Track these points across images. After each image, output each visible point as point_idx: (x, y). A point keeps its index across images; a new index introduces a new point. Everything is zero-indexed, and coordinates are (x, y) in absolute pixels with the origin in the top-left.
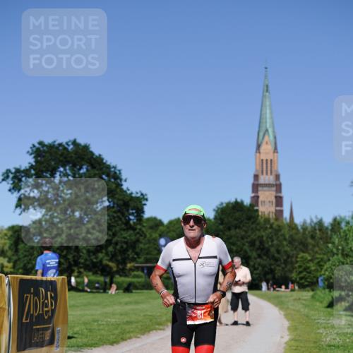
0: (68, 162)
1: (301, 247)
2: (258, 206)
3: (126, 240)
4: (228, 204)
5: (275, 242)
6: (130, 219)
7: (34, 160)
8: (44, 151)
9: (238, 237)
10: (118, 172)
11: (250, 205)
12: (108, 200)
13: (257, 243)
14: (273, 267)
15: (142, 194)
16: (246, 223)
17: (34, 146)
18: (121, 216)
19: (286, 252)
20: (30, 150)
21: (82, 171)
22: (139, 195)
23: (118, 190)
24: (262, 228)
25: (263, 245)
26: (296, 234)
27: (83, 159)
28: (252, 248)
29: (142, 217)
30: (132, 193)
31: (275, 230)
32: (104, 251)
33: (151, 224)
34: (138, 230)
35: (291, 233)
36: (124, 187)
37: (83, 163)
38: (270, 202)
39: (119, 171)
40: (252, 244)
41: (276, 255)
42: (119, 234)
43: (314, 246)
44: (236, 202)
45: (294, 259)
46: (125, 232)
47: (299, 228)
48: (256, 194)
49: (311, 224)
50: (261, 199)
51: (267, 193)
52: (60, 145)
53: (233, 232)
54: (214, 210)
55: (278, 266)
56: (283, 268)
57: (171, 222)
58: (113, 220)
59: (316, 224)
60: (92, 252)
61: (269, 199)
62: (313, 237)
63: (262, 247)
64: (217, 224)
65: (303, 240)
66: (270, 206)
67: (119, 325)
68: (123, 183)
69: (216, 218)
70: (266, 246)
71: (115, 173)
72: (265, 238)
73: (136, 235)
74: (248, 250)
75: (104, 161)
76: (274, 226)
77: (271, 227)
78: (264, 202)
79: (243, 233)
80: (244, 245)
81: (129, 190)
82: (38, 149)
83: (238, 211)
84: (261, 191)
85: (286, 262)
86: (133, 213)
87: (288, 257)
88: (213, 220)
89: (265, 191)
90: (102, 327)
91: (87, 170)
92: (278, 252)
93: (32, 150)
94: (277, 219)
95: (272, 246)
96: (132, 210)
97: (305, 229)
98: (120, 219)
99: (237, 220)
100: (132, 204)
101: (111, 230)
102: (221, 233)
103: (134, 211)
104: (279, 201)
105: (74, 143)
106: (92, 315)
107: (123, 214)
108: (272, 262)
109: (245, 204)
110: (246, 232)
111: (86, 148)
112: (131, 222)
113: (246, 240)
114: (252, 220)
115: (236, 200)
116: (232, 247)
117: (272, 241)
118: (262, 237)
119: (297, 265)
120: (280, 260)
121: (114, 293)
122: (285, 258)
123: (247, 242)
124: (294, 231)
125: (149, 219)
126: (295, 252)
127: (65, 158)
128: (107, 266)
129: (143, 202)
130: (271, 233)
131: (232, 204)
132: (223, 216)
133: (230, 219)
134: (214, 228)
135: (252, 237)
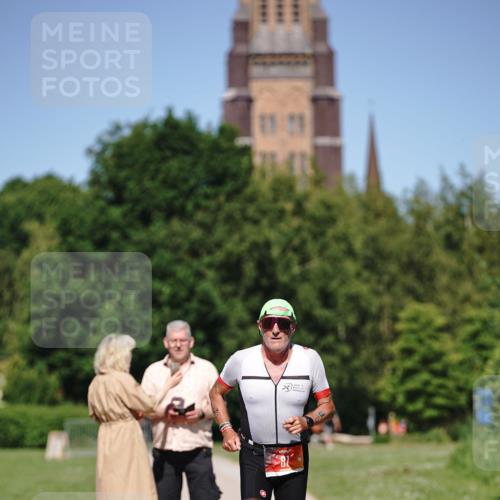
1: (410, 280)
2: (248, 132)
4: (139, 129)
5: (315, 264)
9: (176, 249)
11: (222, 130)
13: (249, 269)
16: (207, 197)
19: (354, 299)
24: (264, 213)
25: (272, 276)
26: (392, 232)
28: (229, 288)
31: (314, 219)
35: (372, 230)
38: (292, 118)
40: (230, 271)
41: (321, 313)
43: (457, 276)
44: (170, 123)
45: (384, 327)
47: (402, 210)
48: (243, 93)
49: (443, 199)
50: (259, 108)
51: (283, 87)
53: (159, 230)
54: (89, 151)
56: (345, 361)
59: (463, 194)
61: (291, 109)
62: (452, 244)
63: (265, 282)
64: (101, 203)
65: (417, 256)
66: (292, 133)
69: (95, 181)
72: (275, 252)
74: (215, 294)
76: (311, 206)
77: (299, 210)
78: (272, 118)
79: (196, 233)
80: (199, 275)
83: (175, 152)
84: (260, 78)
85: (354, 336)
87: (364, 316)
88: (85, 190)
89: (275, 78)
92: (327, 299)
94: (318, 182)
95: (304, 277)
97: (422, 215)
99: (173, 186)
102: (115, 235)
104: (326, 113)
109: (202, 126)
110: (208, 228)
113: (206, 259)
114: (229, 186)
115: (170, 111)
117: (304, 260)
118: (268, 245)
119: (394, 348)
120: (334, 331)
122: (352, 320)
123: (210, 266)
124: (383, 223)
126: (387, 299)
130: (298, 230)
131: (154, 127)
132: (123, 174)
133: (148, 184)
134: (89, 217)
135: (230, 246)
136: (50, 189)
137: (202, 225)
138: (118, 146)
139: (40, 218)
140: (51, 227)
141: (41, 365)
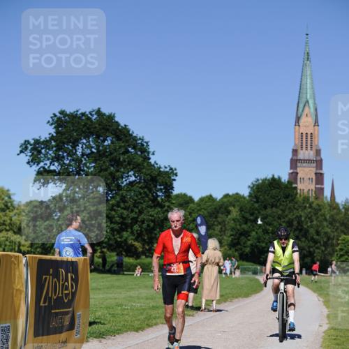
0: (92, 134)
1: (343, 228)
2: (297, 184)
3: (153, 218)
4: (264, 181)
5: (315, 223)
6: (158, 196)
7: (54, 130)
8: (66, 121)
9: (274, 217)
10: (145, 144)
11: (288, 182)
12: (134, 175)
13: (295, 223)
14: (311, 249)
15: (171, 169)
16: (283, 201)
17: (55, 115)
18: (148, 192)
19: (326, 233)
20: (51, 120)
21: (106, 143)
22: (168, 170)
23: (145, 164)
24: (300, 207)
25: (302, 226)
26: (338, 214)
27: (108, 130)
29: (172, 193)
30: (160, 168)
31: (315, 209)
32: (129, 230)
33: (181, 201)
34: (166, 208)
35: (332, 213)
36: (152, 161)
37: (107, 134)
38: (309, 179)
39: (147, 143)
40: (290, 223)
41: (316, 237)
42: (145, 212)
44: (273, 179)
45: (334, 242)
46: (153, 209)
47: (341, 207)
48: (295, 171)
50: (299, 176)
51: (307, 170)
52: (83, 114)
53: (269, 211)
55: (317, 248)
56: (322, 251)
57: (202, 200)
58: (140, 197)
60: (116, 230)
61: (309, 176)
63: (300, 227)
64: (252, 202)
65: (345, 221)
66: (309, 184)
67: (144, 310)
68: (151, 156)
69: (250, 195)
70: (305, 227)
71: (143, 145)
72: (303, 219)
73: (163, 213)
75: (131, 132)
76: (314, 205)
77: (311, 206)
78: (303, 179)
79: (280, 212)
81: (157, 164)
82: (59, 118)
83: (275, 188)
84: (300, 167)
85: (326, 244)
86: (161, 189)
87: (329, 238)
88: (247, 198)
89: (305, 167)
90: (126, 312)
91: (112, 142)
92: (318, 233)
93: (53, 120)
94: (317, 198)
95: (311, 226)
96: (160, 185)
97: (347, 208)
98: (147, 196)
99: (274, 198)
100: (160, 179)
101: (137, 207)
102: (256, 212)
103: (162, 187)
104: (319, 178)
105: (99, 112)
106: (116, 299)
107: (150, 190)
108: (312, 244)
109: (283, 180)
110: (284, 211)
111: (111, 118)
112: (159, 199)
113: (283, 220)
114: (290, 198)
115: (273, 176)
116: (268, 227)
117: (312, 221)
118: (301, 216)
119: (338, 248)
120: (320, 242)
121: (139, 275)
122: (325, 239)
123: (284, 222)
124: (335, 211)
125: (178, 196)
126: (336, 234)
127: (88, 129)
128: (133, 245)
129: (172, 178)
130: (310, 212)
131: (269, 180)
132: (259, 194)
133: (266, 197)
134: (248, 206)
135: (290, 216)
136: (237, 197)
137: (282, 210)
138: (258, 185)
139: (234, 206)
140: (237, 209)
141: (233, 249)
